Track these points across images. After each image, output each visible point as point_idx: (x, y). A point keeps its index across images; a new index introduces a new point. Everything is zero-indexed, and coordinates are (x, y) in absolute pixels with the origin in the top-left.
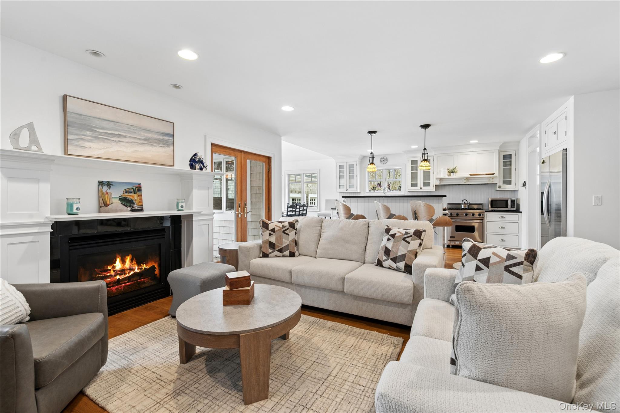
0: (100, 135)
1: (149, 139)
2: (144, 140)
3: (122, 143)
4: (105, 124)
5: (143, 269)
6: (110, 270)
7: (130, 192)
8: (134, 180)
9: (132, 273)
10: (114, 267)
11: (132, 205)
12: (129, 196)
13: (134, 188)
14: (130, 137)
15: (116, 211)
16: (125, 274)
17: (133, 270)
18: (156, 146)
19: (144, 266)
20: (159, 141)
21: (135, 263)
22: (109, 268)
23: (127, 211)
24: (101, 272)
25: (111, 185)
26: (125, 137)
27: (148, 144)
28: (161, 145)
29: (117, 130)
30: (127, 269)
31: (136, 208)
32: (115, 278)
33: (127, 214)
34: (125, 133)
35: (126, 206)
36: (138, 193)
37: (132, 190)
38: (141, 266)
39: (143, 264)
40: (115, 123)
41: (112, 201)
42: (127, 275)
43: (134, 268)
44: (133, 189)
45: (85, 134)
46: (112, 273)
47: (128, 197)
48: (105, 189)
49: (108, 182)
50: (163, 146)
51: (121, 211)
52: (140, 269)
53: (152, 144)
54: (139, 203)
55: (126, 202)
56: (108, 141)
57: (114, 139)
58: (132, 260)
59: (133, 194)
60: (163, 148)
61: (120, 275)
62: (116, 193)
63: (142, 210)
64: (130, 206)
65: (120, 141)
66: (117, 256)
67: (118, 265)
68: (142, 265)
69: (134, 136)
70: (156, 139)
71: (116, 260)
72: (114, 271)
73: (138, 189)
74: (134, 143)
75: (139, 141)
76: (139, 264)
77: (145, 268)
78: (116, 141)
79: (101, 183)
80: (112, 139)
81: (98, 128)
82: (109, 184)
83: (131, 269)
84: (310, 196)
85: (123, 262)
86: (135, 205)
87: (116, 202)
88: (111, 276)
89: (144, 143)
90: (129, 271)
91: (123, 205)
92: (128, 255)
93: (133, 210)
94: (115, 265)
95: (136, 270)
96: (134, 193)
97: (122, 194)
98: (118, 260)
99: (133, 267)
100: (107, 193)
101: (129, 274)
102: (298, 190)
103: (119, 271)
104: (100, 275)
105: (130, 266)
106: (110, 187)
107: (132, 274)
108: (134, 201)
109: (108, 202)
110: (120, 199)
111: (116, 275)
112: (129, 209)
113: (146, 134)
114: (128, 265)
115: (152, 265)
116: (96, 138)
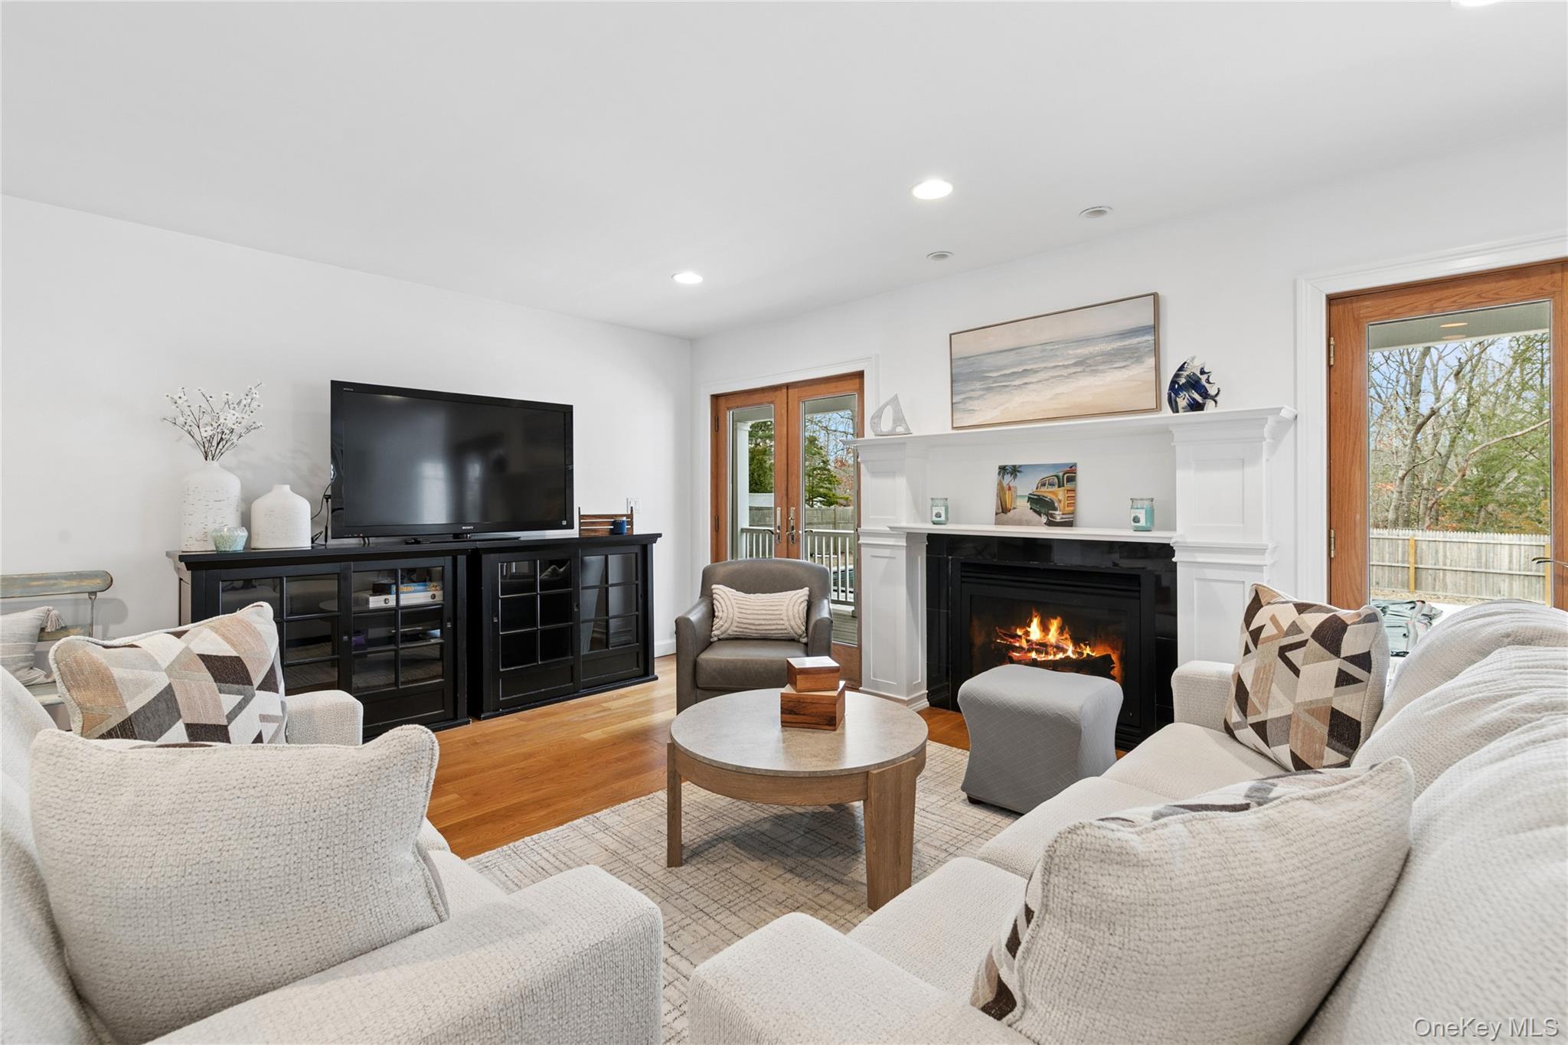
0: (995, 382)
1: (1087, 359)
2: (1075, 364)
3: (1031, 385)
4: (1000, 360)
5: (1085, 655)
6: (1020, 637)
7: (1052, 485)
8: (1062, 457)
9: (1060, 656)
10: (1027, 633)
11: (1051, 512)
12: (1047, 492)
13: (1061, 474)
14: (1045, 368)
15: (1019, 523)
16: (1047, 653)
17: (1064, 651)
18: (1103, 371)
19: (1087, 651)
20: (1112, 355)
21: (1068, 636)
22: (1019, 632)
23: (1038, 524)
24: (1005, 635)
25: (1019, 472)
26: (1035, 371)
27: (1084, 371)
28: (1117, 365)
29: (1021, 364)
30: (1051, 646)
31: (1058, 519)
32: (1029, 655)
33: (1038, 530)
34: (1036, 363)
35: (1039, 514)
36: (1068, 486)
37: (1056, 480)
38: (1081, 648)
39: (1086, 645)
40: (1019, 351)
41: (1015, 502)
42: (1051, 658)
43: (1065, 647)
44: (1057, 477)
45: (974, 387)
46: (1024, 644)
47: (1045, 495)
48: (1008, 478)
49: (1014, 466)
50: (1123, 364)
51: (1028, 523)
52: (1078, 653)
53: (1093, 368)
54: (1067, 509)
55: (1041, 505)
56: (1007, 389)
57: (1017, 383)
58: (1061, 630)
59: (1055, 488)
60: (1123, 370)
61: (1038, 652)
62: (1025, 486)
63: (1069, 524)
64: (1047, 515)
65: (1026, 383)
66: (1034, 613)
67: (1035, 632)
68: (1082, 645)
69: (1053, 365)
70: (1103, 354)
71: (1031, 621)
72: (1028, 641)
73: (1068, 476)
74: (1053, 380)
75: (1065, 372)
76: (1077, 641)
77: (1088, 654)
78: (1019, 386)
79: (1003, 469)
80: (1013, 383)
81: (991, 371)
82: (1014, 471)
83: (1059, 649)
85: (1045, 629)
86: (1057, 513)
87: (1023, 506)
88: (1021, 648)
89: (1075, 373)
90: (1055, 650)
91: (1035, 511)
92: (1056, 618)
93: (1051, 523)
94: (1029, 629)
95: (1070, 653)
96: (1059, 487)
97: (1035, 489)
98: (1035, 622)
99: (1062, 644)
100: (1010, 489)
101: (1055, 655)
103: (1037, 644)
104: (1004, 640)
105: (1058, 641)
106: (1015, 478)
107: (1061, 659)
108: (1056, 504)
109: (1008, 506)
110: (1029, 498)
111: (1030, 650)
112: (1044, 519)
113: (1079, 351)
114: (1053, 636)
115: (1105, 653)
116: (989, 389)
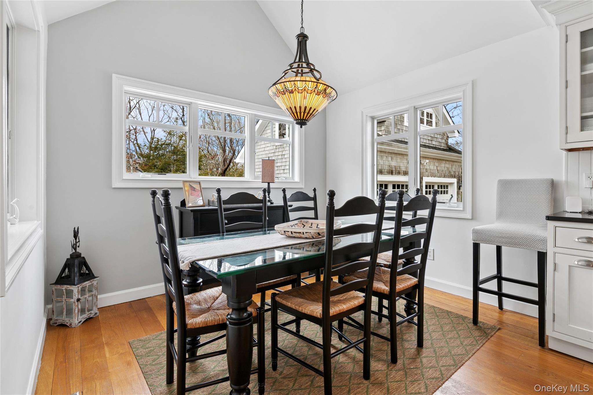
84: (426, 180)
102: (403, 169)
